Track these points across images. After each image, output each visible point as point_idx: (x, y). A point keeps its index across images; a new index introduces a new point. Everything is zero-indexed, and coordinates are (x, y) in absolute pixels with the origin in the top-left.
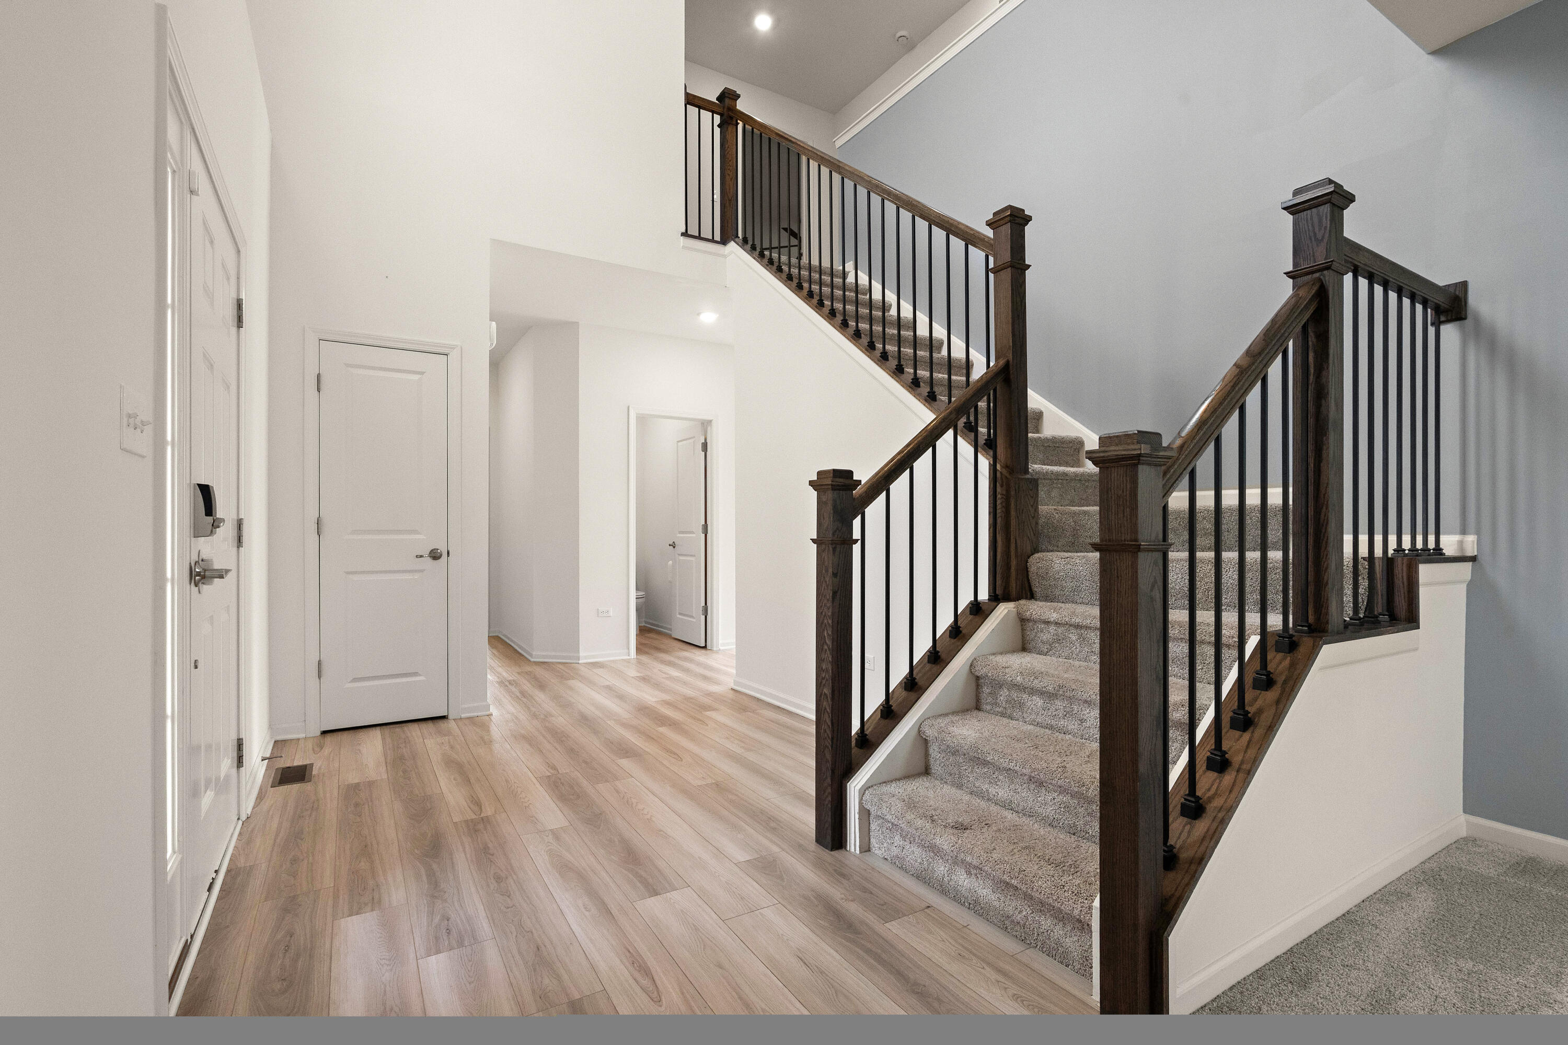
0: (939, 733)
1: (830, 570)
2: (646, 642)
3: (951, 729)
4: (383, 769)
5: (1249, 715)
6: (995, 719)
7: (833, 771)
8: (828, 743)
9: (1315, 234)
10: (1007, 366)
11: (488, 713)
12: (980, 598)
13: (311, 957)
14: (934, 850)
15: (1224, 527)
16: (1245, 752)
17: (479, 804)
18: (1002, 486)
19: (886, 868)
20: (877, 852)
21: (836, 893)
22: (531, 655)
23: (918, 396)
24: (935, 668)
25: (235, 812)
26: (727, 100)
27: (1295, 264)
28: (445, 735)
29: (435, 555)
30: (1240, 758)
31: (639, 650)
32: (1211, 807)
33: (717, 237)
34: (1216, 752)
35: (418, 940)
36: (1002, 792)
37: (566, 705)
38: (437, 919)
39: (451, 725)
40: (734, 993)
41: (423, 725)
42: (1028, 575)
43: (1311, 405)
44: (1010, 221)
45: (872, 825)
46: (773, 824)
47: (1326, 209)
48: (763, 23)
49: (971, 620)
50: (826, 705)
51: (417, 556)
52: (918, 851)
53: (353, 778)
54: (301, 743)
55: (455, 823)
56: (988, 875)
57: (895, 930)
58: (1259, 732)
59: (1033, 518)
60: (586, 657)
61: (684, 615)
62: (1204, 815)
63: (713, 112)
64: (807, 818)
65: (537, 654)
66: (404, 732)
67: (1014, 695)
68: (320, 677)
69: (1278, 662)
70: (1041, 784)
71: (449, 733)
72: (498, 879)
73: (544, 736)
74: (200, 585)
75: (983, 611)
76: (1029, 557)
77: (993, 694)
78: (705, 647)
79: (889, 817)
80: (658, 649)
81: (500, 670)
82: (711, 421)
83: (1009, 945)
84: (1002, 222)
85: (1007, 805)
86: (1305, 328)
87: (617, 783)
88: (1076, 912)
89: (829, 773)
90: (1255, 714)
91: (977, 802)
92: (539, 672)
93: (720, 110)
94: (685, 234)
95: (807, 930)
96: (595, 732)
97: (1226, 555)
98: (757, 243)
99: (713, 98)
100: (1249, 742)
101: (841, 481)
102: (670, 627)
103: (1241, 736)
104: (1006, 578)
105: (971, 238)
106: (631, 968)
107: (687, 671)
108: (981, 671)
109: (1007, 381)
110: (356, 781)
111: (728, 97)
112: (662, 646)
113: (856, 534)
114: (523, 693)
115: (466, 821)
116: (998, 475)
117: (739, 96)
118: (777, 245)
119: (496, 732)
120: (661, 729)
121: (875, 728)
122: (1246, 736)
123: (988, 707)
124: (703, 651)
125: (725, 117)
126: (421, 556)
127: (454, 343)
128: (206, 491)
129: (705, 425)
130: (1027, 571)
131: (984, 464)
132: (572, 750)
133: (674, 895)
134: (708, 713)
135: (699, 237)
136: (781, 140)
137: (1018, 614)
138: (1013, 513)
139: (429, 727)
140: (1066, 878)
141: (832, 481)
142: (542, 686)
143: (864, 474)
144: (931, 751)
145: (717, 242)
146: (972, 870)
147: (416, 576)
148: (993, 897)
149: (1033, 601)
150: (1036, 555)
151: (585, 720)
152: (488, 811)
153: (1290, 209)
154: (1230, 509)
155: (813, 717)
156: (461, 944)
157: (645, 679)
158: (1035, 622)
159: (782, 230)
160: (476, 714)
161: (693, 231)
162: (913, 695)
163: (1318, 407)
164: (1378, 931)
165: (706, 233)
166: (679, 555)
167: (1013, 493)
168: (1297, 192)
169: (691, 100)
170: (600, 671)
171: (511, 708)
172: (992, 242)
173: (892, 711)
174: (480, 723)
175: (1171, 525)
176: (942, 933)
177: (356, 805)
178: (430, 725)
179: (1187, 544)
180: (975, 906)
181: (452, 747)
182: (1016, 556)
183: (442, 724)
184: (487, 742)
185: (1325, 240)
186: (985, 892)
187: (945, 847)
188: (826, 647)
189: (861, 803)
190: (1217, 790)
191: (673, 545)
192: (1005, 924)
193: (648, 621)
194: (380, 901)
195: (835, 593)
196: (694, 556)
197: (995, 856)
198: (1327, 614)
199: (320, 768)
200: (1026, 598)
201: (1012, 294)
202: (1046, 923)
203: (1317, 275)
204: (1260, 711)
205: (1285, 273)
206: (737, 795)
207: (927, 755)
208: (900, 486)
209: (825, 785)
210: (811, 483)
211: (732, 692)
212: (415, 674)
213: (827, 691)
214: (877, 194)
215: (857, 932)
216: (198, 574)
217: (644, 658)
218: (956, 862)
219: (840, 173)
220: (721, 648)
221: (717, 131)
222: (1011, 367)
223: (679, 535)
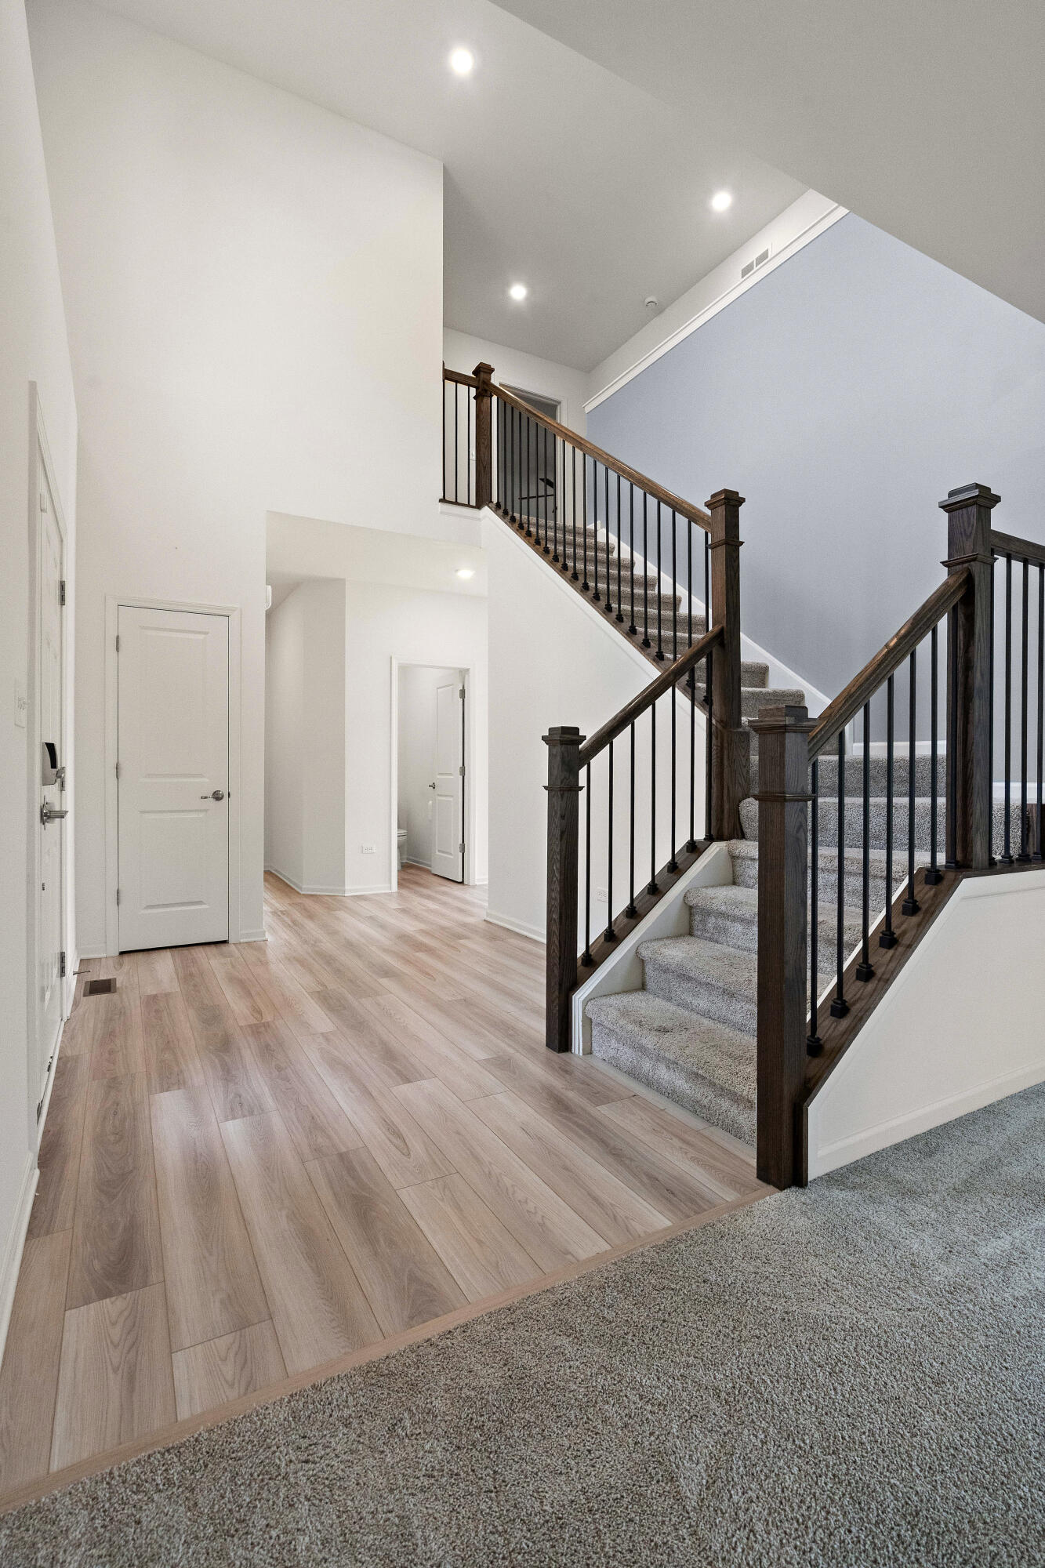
0: (653, 954)
1: (559, 813)
2: (406, 877)
3: (663, 950)
4: (177, 984)
5: (895, 936)
6: (702, 943)
7: (560, 985)
8: (557, 960)
9: (965, 530)
10: (722, 631)
11: (264, 939)
12: (696, 838)
13: (135, 1119)
14: (642, 1049)
15: (918, 775)
16: (887, 965)
17: (260, 1012)
18: (717, 738)
19: (603, 1067)
20: (597, 1054)
21: (557, 1083)
22: (301, 888)
23: (647, 656)
24: (654, 899)
25: (59, 1013)
26: (482, 374)
27: (950, 555)
28: (226, 957)
29: (217, 797)
30: (883, 969)
31: (400, 884)
32: (854, 1010)
33: (473, 502)
34: (863, 965)
35: (217, 1110)
36: (702, 1003)
37: (333, 933)
38: (231, 1096)
39: (231, 948)
40: (468, 1152)
41: (207, 948)
42: (739, 818)
43: (960, 675)
44: (725, 503)
45: (594, 1032)
46: (511, 1032)
47: (974, 510)
48: (518, 292)
49: (687, 857)
50: (555, 928)
51: (202, 797)
52: (629, 1051)
53: (151, 990)
54: (103, 960)
55: (241, 1027)
56: (682, 1069)
57: (604, 1111)
58: (901, 949)
59: (745, 767)
60: (351, 891)
61: (443, 852)
62: (848, 1015)
63: (469, 385)
64: (539, 1027)
65: (306, 888)
66: (191, 953)
67: (720, 922)
68: (118, 904)
69: (924, 893)
70: (732, 996)
71: (231, 955)
72: (279, 1068)
73: (314, 959)
74: (46, 824)
75: (699, 849)
76: (740, 802)
77: (703, 922)
78: (462, 883)
79: (606, 1023)
80: (417, 883)
81: (273, 901)
82: (468, 670)
83: (696, 1123)
84: (718, 504)
85: (706, 1014)
86: (955, 608)
87: (379, 998)
88: (745, 1093)
89: (557, 987)
90: (900, 935)
91: (681, 1011)
92: (308, 903)
93: (476, 384)
94: (443, 500)
95: (532, 1111)
96: (360, 956)
97: (918, 801)
98: (509, 508)
99: (469, 372)
100: (892, 957)
101: (568, 737)
102: (429, 863)
103: (887, 952)
104: (720, 820)
105: (693, 516)
106: (387, 1133)
107: (444, 904)
108: (693, 902)
109: (722, 645)
110: (154, 993)
111: (483, 371)
112: (422, 881)
113: (582, 782)
114: (294, 922)
115: (250, 1026)
116: (713, 729)
117: (493, 370)
118: (535, 495)
119: (272, 954)
120: (417, 954)
121: (598, 950)
122: (891, 952)
123: (699, 933)
124: (460, 886)
125: (480, 390)
126: (206, 798)
127: (236, 606)
128: (51, 747)
129: (463, 673)
130: (739, 814)
131: (701, 717)
132: (339, 970)
133: (424, 1083)
134: (462, 941)
135: (456, 503)
136: (530, 415)
137: (729, 852)
138: (726, 763)
139: (213, 949)
140: (741, 1067)
141: (560, 737)
142: (311, 916)
143: (589, 731)
144: (647, 969)
145: (472, 507)
146: (672, 1064)
147: (201, 815)
148: (686, 1086)
149: (744, 841)
150: (747, 800)
151: (350, 946)
152: (268, 1018)
153: (945, 507)
154: (924, 759)
155: (545, 941)
156: (251, 1113)
157: (404, 911)
158: (743, 858)
159: (539, 481)
160: (253, 940)
161: (450, 497)
162: (633, 921)
163: (966, 677)
164: (1009, 1119)
165: (463, 499)
166: (438, 795)
167: (726, 745)
168: (951, 494)
169: (449, 376)
170: (363, 903)
171: (285, 935)
172: (710, 520)
173: (614, 935)
174: (257, 947)
175: (872, 773)
176: (642, 1114)
177: (157, 1011)
178: (213, 948)
179: (886, 791)
180: (673, 1095)
181: (233, 967)
182: (729, 801)
183: (223, 947)
184: (264, 963)
185: (972, 537)
186: (681, 1083)
187: (649, 1046)
188: (555, 879)
189: (584, 1013)
190: (861, 995)
191: (433, 786)
192: (695, 1108)
193: (411, 857)
194: (184, 1083)
195: (562, 833)
196: (452, 796)
197: (687, 1051)
198: (972, 852)
199: (122, 982)
200: (738, 838)
201: (727, 568)
202: (725, 1104)
203: (966, 565)
204: (904, 933)
205: (942, 563)
206: (483, 1010)
207: (643, 973)
208: (622, 740)
209: (554, 996)
210: (544, 738)
211: (484, 923)
212: (200, 903)
213: (555, 916)
214: (614, 471)
215: (571, 1112)
216: (46, 815)
217: (405, 892)
218: (659, 1059)
219: (581, 450)
220: (477, 883)
221: (473, 402)
222: (725, 633)
223: (438, 777)
